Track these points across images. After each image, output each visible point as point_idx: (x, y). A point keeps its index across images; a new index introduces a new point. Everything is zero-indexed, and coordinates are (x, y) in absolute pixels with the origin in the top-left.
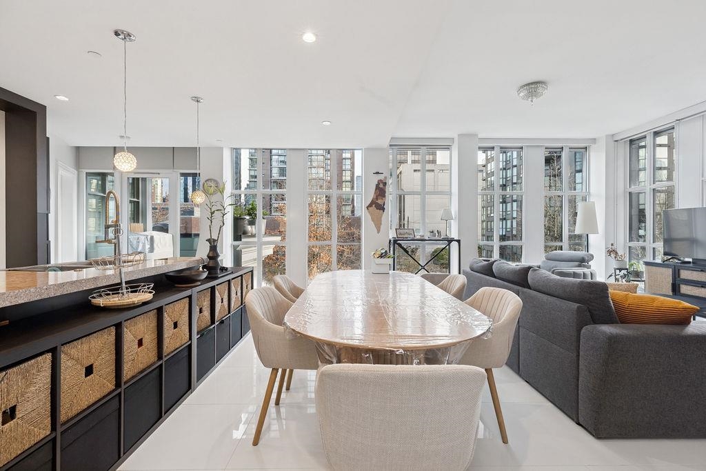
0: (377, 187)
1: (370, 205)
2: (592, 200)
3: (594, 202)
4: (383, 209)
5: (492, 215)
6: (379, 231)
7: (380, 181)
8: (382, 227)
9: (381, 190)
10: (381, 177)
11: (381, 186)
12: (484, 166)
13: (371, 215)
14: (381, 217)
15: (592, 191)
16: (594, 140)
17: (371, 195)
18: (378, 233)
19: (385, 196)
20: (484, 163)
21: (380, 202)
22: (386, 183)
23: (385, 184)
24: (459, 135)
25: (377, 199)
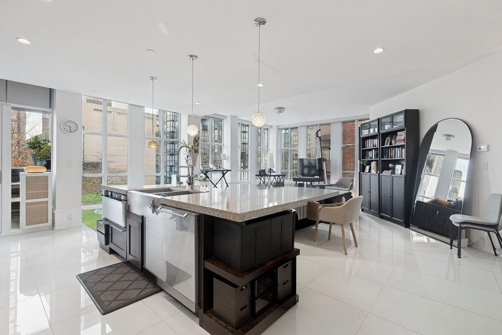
4: (198, 153)
6: (195, 166)
7: (196, 136)
8: (197, 164)
9: (196, 141)
15: (270, 148)
19: (198, 145)
22: (199, 137)
24: (231, 116)
25: (194, 146)
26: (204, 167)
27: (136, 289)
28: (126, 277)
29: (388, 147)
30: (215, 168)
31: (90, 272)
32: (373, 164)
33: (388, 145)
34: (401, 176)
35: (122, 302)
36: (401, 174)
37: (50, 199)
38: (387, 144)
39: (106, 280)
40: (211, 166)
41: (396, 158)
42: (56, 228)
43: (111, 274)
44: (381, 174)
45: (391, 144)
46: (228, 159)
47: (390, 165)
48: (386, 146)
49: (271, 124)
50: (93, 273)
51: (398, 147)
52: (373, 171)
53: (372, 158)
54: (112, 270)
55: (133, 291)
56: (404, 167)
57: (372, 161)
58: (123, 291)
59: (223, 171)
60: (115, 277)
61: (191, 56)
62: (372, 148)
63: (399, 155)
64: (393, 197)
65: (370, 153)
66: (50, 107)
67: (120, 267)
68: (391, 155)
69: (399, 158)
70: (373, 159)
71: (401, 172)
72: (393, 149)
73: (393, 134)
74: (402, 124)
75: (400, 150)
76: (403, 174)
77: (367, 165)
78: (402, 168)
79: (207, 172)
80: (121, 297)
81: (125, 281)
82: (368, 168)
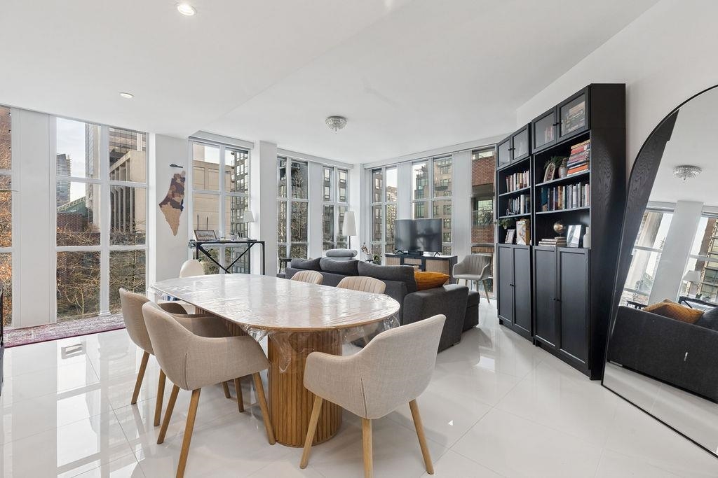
0: (174, 181)
1: (164, 203)
2: (351, 210)
3: (353, 213)
4: (182, 208)
5: (241, 217)
6: (175, 233)
7: (176, 176)
8: (180, 229)
9: (177, 186)
10: (179, 171)
11: (179, 181)
12: (233, 168)
13: (165, 213)
14: (178, 218)
15: (351, 204)
16: (352, 166)
17: (166, 191)
19: (183, 194)
21: (177, 199)
22: (184, 178)
24: (261, 142)
25: (173, 196)
26: (200, 236)
29: (551, 186)
32: (521, 225)
33: (551, 181)
34: (581, 251)
36: (581, 245)
38: (548, 179)
41: (569, 209)
44: (535, 247)
45: (557, 176)
47: (556, 227)
48: (545, 182)
49: (350, 161)
51: (573, 181)
52: (521, 242)
53: (519, 213)
56: (588, 230)
57: (519, 218)
62: (519, 190)
63: (574, 203)
64: (560, 301)
65: (516, 202)
68: (556, 204)
69: (575, 208)
70: (522, 214)
71: (581, 241)
72: (561, 189)
73: (561, 151)
74: (582, 124)
75: (577, 190)
76: (585, 246)
77: (509, 228)
78: (583, 232)
82: (511, 233)
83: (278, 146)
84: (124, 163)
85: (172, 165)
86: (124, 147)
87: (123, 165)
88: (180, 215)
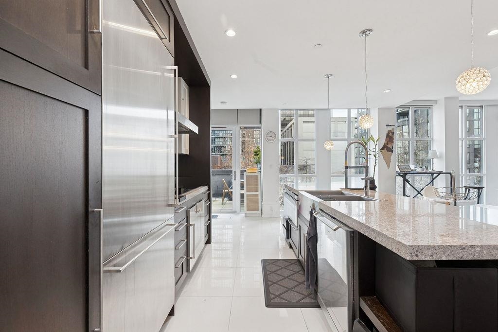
0: (388, 135)
1: (383, 149)
4: (392, 151)
6: (389, 167)
7: (389, 132)
8: (391, 164)
9: (390, 138)
10: (390, 128)
11: (390, 135)
13: (383, 155)
14: (390, 157)
17: (383, 141)
18: (388, 168)
19: (393, 142)
20: (356, 116)
21: (389, 146)
23: (393, 133)
24: (446, 98)
25: (387, 144)
26: (402, 169)
27: (300, 293)
28: (296, 277)
30: (419, 170)
31: (271, 260)
35: (284, 301)
37: (259, 193)
39: (279, 272)
40: (412, 167)
42: (263, 216)
43: (284, 268)
46: (441, 157)
50: (272, 261)
54: (287, 264)
55: (296, 294)
58: (288, 290)
59: (432, 174)
60: (286, 273)
61: (363, 32)
66: (260, 123)
67: (294, 263)
79: (406, 174)
80: (285, 296)
81: (293, 280)
83: (460, 99)
84: (291, 125)
85: (387, 125)
86: (289, 116)
87: (291, 127)
88: (391, 155)
